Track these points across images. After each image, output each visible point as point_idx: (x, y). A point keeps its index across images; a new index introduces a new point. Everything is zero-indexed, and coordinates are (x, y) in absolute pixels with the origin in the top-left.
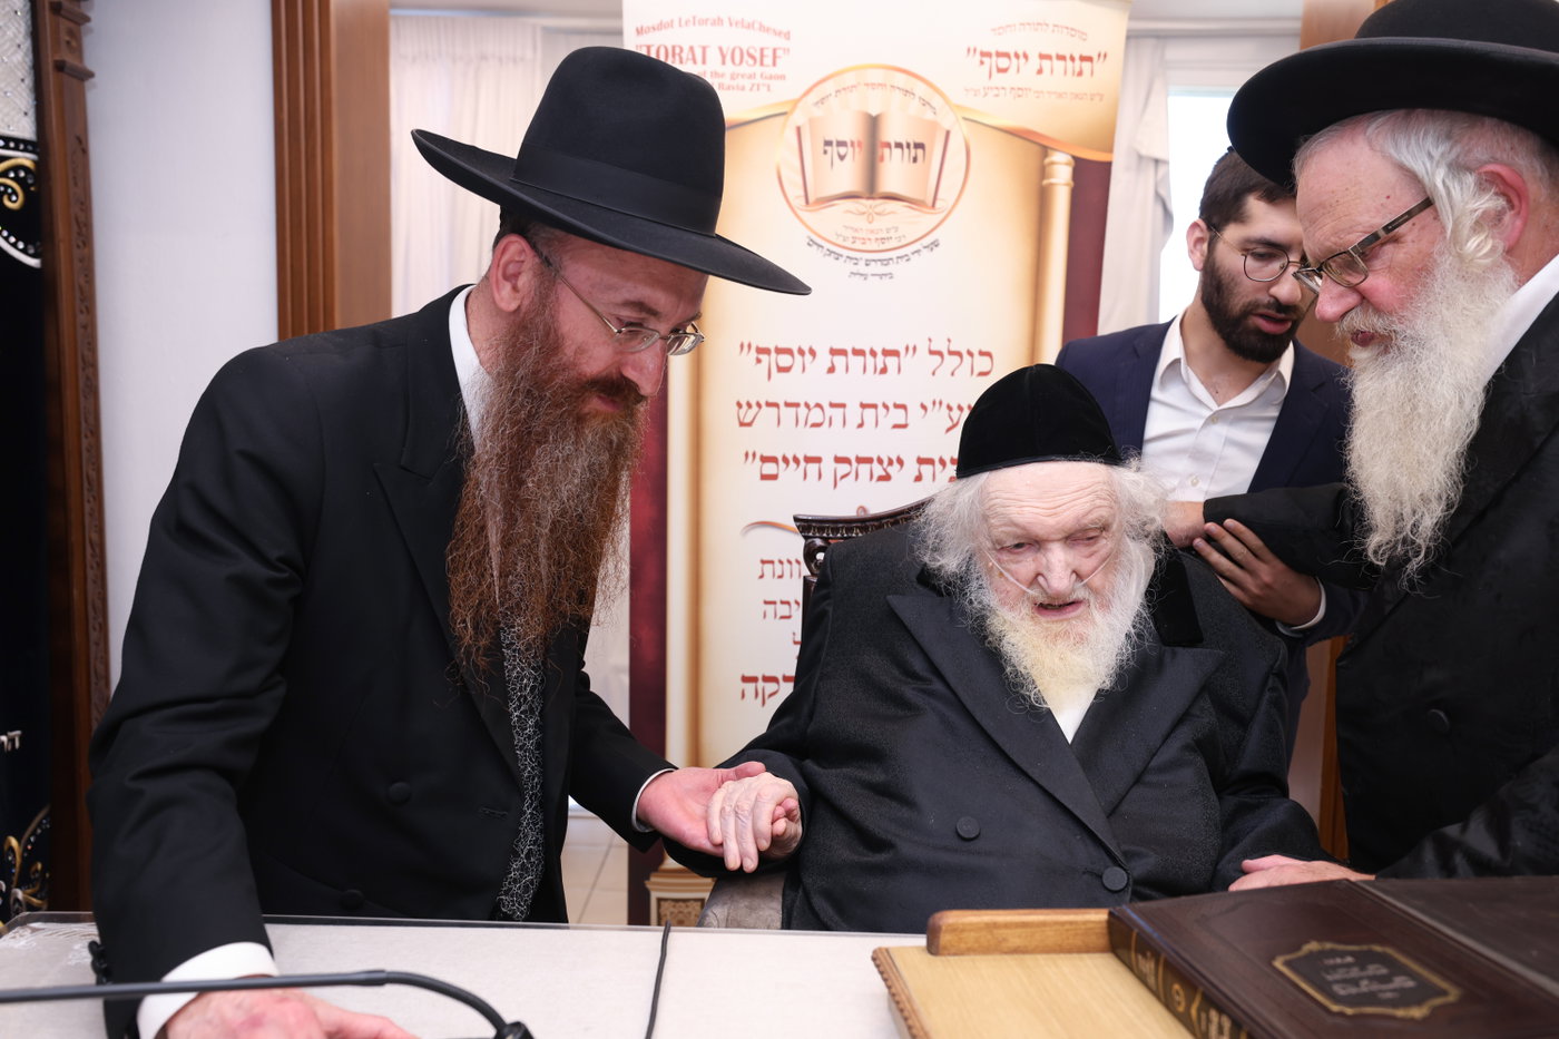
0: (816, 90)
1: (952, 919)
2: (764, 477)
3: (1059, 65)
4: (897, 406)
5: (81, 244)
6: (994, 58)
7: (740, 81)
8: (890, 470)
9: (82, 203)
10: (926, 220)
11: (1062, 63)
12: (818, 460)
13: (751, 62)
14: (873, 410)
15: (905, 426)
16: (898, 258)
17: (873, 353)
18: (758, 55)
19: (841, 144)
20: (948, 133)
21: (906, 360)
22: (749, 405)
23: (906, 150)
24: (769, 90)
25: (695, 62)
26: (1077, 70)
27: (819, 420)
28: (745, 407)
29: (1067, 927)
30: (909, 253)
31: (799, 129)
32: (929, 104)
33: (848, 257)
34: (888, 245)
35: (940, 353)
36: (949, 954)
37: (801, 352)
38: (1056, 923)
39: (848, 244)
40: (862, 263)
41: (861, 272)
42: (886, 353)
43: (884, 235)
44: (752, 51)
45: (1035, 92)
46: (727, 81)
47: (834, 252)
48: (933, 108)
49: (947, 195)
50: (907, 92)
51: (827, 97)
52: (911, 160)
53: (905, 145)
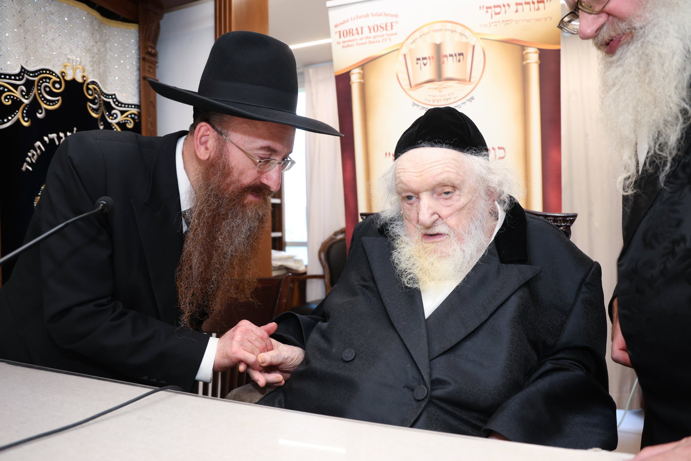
0: (411, 37)
3: (527, 7)
6: (493, 9)
7: (378, 39)
10: (469, 87)
11: (528, 6)
13: (382, 30)
18: (384, 27)
19: (424, 59)
20: (474, 46)
23: (455, 57)
24: (390, 40)
25: (358, 34)
26: (536, 7)
30: (460, 104)
31: (405, 55)
32: (464, 35)
34: (449, 101)
39: (431, 103)
43: (448, 97)
44: (382, 25)
45: (515, 21)
46: (372, 40)
47: (425, 108)
48: (465, 36)
49: (476, 75)
50: (452, 31)
51: (417, 39)
52: (458, 61)
53: (454, 55)
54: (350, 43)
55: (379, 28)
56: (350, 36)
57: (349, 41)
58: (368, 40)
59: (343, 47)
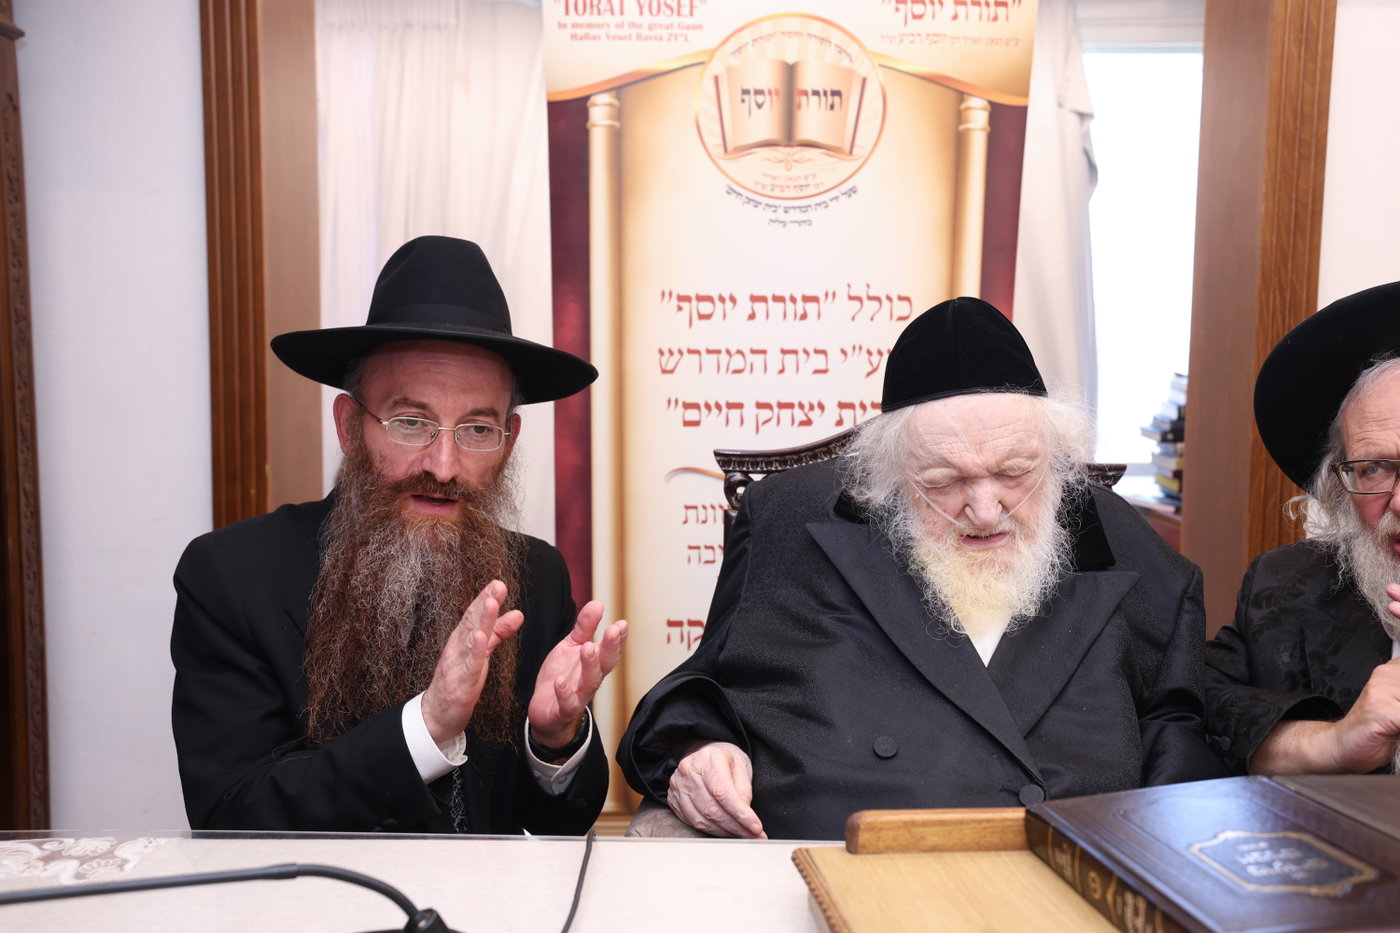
0: (733, 39)
1: (869, 818)
2: (687, 424)
3: (973, 12)
4: (817, 352)
5: (13, 199)
7: (658, 32)
8: (812, 415)
9: (14, 160)
10: (845, 167)
11: (976, 9)
12: (739, 406)
13: (669, 12)
14: (793, 356)
15: (825, 371)
16: (817, 205)
17: (793, 300)
18: (675, 6)
19: (759, 92)
20: (864, 80)
21: (825, 306)
22: (671, 353)
23: (823, 98)
24: (686, 39)
25: (613, 13)
26: (992, 15)
27: (740, 367)
28: (667, 354)
29: (985, 825)
30: (828, 200)
31: (716, 79)
32: (845, 51)
33: (767, 205)
34: (806, 192)
35: (859, 299)
36: (868, 853)
37: (722, 299)
38: (973, 821)
39: (767, 192)
40: (781, 211)
41: (780, 219)
42: (806, 299)
43: (803, 182)
44: (669, 2)
45: (951, 38)
46: (645, 32)
47: (753, 201)
48: (849, 55)
49: (864, 141)
50: (823, 40)
51: (744, 46)
52: (829, 107)
53: (822, 93)
54: (592, 32)
55: (663, 8)
56: (592, 14)
57: (590, 26)
58: (634, 32)
59: (574, 37)
